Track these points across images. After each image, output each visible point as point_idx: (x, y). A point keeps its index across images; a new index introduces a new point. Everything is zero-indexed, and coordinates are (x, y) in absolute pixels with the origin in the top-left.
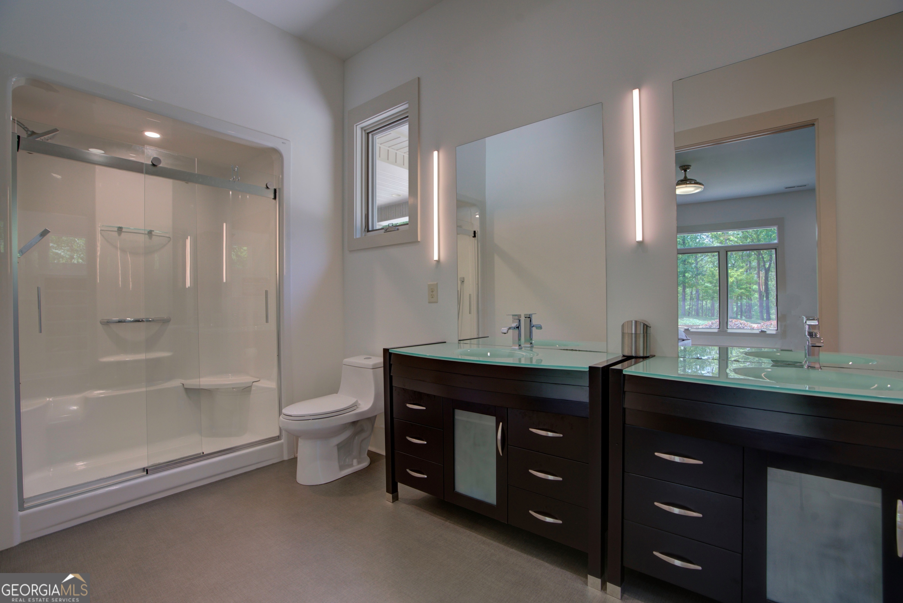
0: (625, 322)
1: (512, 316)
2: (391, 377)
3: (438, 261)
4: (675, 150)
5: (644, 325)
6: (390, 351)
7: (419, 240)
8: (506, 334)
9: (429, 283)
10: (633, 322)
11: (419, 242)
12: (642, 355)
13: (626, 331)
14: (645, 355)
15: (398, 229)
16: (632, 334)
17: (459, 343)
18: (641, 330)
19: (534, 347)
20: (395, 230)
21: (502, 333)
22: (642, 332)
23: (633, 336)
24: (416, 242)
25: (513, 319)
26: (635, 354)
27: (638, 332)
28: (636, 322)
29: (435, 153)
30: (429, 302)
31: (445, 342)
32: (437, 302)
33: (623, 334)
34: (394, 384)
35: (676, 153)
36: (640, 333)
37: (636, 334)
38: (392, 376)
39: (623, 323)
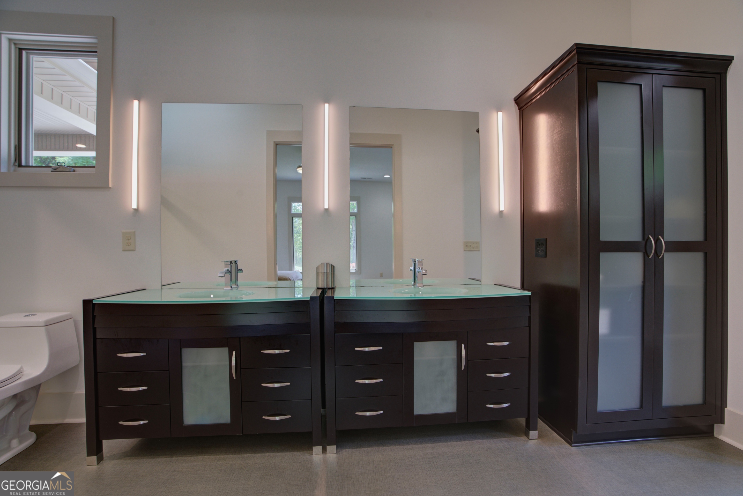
0: (319, 265)
1: (224, 262)
2: (95, 330)
3: (136, 210)
4: (350, 145)
5: (332, 265)
6: (94, 302)
7: (110, 186)
8: (223, 277)
9: (122, 231)
10: (325, 264)
11: (110, 188)
12: (330, 287)
13: (320, 271)
14: (333, 287)
15: (74, 171)
16: (324, 272)
17: (162, 289)
18: (330, 270)
19: (239, 287)
20: (70, 171)
21: (220, 277)
22: (330, 271)
23: (325, 273)
24: (105, 187)
25: (225, 264)
26: (326, 286)
27: (328, 271)
28: (327, 264)
29: (136, 103)
30: (124, 250)
31: (145, 289)
32: (135, 250)
33: (317, 273)
34: (98, 336)
35: (350, 147)
36: (329, 272)
37: (326, 272)
38: (96, 328)
39: (317, 266)
